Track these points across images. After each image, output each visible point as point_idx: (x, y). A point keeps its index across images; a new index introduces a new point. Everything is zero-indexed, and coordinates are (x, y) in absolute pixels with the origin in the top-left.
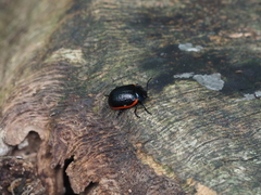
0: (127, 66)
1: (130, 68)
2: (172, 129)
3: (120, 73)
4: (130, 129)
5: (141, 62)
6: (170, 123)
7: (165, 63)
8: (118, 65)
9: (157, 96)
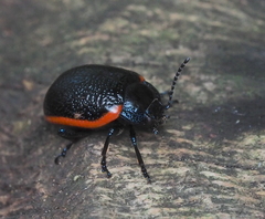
9: (207, 145)
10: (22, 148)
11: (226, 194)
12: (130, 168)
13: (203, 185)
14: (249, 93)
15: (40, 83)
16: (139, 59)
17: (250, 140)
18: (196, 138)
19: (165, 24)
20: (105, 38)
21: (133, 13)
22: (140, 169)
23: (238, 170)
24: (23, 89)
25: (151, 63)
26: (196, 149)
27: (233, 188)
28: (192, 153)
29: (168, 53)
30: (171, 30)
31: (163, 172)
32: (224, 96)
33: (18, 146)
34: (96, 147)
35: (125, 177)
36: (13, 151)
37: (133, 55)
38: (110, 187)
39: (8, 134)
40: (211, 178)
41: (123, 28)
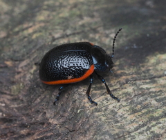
0: (81, 17)
1: (86, 20)
2: (156, 130)
3: (66, 28)
4: (75, 123)
5: (107, 11)
6: (152, 118)
7: (152, 16)
8: (65, 13)
9: (133, 70)
10: (25, 100)
11: (160, 95)
12: (103, 97)
13: (146, 94)
14: (137, 34)
15: (16, 61)
16: (69, 32)
17: (153, 60)
18: (126, 68)
19: (69, 7)
20: (43, 25)
21: (48, 6)
22: (109, 95)
23: (156, 79)
24: (6, 67)
25: (76, 32)
26: (129, 74)
27: (161, 91)
28: (129, 77)
29: (80, 23)
30: (74, 10)
31: (120, 93)
32: (125, 39)
33: (22, 100)
34: (79, 90)
35: (104, 102)
36: (20, 104)
37: (64, 30)
38: (99, 111)
39: (9, 95)
40: (148, 89)
41: (49, 16)
